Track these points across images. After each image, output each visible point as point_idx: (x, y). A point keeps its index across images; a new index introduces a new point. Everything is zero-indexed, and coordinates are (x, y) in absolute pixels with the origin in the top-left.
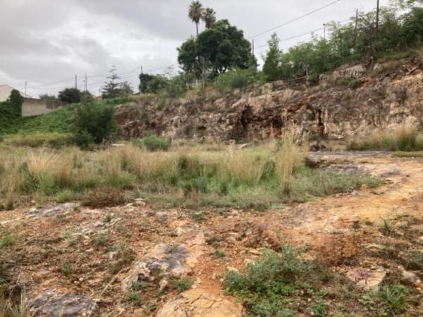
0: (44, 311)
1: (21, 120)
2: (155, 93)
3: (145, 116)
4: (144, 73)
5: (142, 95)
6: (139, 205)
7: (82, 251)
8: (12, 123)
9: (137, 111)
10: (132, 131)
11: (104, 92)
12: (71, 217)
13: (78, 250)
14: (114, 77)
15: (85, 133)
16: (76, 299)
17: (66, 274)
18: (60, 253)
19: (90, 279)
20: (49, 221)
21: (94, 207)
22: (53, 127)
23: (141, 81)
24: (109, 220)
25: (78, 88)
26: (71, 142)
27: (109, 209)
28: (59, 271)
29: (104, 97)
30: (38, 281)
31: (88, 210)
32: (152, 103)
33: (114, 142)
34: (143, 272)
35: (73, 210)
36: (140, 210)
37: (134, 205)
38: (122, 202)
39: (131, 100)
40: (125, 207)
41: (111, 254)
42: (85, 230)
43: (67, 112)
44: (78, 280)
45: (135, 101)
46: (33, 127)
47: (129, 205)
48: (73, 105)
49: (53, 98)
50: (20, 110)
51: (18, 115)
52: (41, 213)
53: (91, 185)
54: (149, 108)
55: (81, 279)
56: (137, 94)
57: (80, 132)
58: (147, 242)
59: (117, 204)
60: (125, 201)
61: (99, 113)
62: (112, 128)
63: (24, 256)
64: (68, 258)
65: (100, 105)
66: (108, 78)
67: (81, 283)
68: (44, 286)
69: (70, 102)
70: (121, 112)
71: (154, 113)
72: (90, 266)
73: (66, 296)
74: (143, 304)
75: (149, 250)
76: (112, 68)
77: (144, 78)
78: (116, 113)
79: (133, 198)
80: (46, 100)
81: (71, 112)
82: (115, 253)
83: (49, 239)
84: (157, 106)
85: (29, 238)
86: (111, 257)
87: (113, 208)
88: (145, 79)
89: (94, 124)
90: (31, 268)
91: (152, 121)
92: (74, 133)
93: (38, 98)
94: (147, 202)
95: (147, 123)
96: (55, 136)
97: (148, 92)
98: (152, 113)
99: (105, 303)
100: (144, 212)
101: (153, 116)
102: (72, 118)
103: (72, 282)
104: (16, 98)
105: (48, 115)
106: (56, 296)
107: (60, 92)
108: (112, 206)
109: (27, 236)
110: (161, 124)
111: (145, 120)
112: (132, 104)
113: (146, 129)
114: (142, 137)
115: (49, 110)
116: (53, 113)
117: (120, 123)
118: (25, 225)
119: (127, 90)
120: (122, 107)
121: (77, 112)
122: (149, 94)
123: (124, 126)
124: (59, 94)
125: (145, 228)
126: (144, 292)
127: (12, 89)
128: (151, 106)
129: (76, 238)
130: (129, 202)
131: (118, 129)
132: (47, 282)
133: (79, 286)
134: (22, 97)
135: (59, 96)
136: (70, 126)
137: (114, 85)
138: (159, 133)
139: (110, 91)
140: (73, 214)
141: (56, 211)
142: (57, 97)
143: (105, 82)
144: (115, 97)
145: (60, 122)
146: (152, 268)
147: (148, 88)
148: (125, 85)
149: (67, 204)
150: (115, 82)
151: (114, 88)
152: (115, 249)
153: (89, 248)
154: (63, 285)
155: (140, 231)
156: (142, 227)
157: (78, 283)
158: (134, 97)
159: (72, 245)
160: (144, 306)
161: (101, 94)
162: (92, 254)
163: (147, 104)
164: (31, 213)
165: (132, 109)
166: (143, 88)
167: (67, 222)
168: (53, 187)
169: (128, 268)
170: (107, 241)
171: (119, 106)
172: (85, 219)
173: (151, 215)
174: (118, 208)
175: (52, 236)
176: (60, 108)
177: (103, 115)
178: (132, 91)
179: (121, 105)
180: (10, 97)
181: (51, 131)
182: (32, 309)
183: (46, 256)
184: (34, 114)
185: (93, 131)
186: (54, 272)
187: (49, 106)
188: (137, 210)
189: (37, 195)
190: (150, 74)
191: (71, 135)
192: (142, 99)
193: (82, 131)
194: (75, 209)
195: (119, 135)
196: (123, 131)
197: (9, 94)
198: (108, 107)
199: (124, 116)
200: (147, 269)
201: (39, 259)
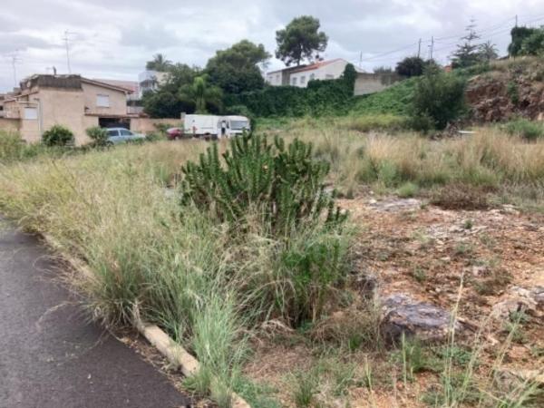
0: (399, 313)
1: (352, 100)
2: (534, 54)
3: (513, 90)
4: (520, 26)
5: (511, 59)
6: (511, 214)
7: (434, 258)
8: (343, 104)
9: (502, 83)
10: (490, 112)
11: (454, 60)
12: (418, 215)
13: (431, 256)
14: (472, 37)
15: (425, 115)
16: (434, 310)
17: (419, 280)
18: (409, 254)
19: (449, 292)
20: (391, 216)
21: (446, 208)
22: (387, 108)
23: (513, 39)
24: (469, 226)
25: (421, 56)
26: (407, 127)
27: (468, 213)
28: (410, 274)
29: (455, 66)
30: (387, 280)
31: (439, 211)
32: (528, 70)
33: (462, 129)
34: (526, 302)
35: (419, 208)
36: (512, 219)
37: (501, 213)
38: (483, 207)
39: (494, 68)
40: (489, 213)
41: (476, 270)
42: (438, 233)
43: (404, 88)
44: (434, 290)
45: (501, 69)
46: (365, 107)
47: (494, 211)
48: (413, 79)
49: (389, 71)
50: (353, 89)
51: (351, 94)
52: (382, 206)
53: (440, 181)
54: (522, 78)
55: (438, 290)
56: (505, 58)
57: (419, 114)
58: (528, 265)
59: (477, 208)
60: (487, 206)
61: (445, 89)
62: (460, 108)
63: (369, 250)
64: (419, 262)
65: (448, 78)
66: (462, 38)
67: (438, 294)
68: (395, 287)
69: (409, 75)
70: (476, 87)
71: (530, 85)
72: (448, 278)
73: (422, 303)
74: (526, 343)
75: (533, 275)
76: (470, 23)
77: (519, 33)
78: (470, 88)
79: (499, 203)
80: (382, 75)
81: (410, 88)
82: (482, 268)
83: (395, 237)
84: (535, 74)
85: (372, 232)
86: (476, 272)
87: (471, 212)
88: (519, 36)
89: (438, 103)
90: (378, 264)
91: (524, 98)
92: (411, 115)
93: (372, 72)
94: (522, 211)
95: (515, 101)
96: (389, 118)
97: (523, 54)
98: (526, 85)
99: (472, 326)
100: (520, 224)
101: (526, 89)
102: (410, 96)
103: (427, 290)
104: (351, 74)
105: (382, 93)
106: (409, 301)
107: (398, 63)
108: (469, 210)
109: (370, 229)
110: (537, 102)
111: (513, 95)
112: (494, 74)
113: (512, 110)
114: (504, 122)
115: (385, 87)
116: (388, 90)
117: (472, 101)
118: (366, 217)
119: (490, 53)
120: (479, 79)
121: (417, 88)
122: (524, 58)
123: (479, 106)
124: (397, 66)
125: (522, 245)
126: (527, 328)
127: (346, 64)
128: (526, 74)
129: (427, 241)
130: (493, 208)
131: (469, 110)
132: (398, 284)
133: (436, 297)
134: (356, 72)
135: (397, 68)
136: (407, 106)
137: (470, 48)
138: (533, 116)
139: (462, 57)
140: (420, 212)
141: (399, 207)
142: (393, 69)
143: (458, 46)
144: (469, 65)
145: (395, 101)
146: (539, 299)
147: (523, 48)
148: (487, 47)
149: (411, 201)
150: (472, 43)
151: (470, 53)
152: (481, 264)
153: (445, 256)
154: (417, 292)
155: (516, 248)
156: (518, 243)
157: (435, 293)
158: (498, 63)
159: (423, 248)
160: (528, 346)
161: (450, 63)
162: (449, 263)
163: (519, 72)
164: (371, 205)
165: (494, 81)
166: (514, 50)
167: (414, 221)
168: (394, 178)
169: (501, 291)
170: (468, 252)
171: (475, 78)
172: (435, 220)
173: (530, 229)
174: (478, 213)
175: (397, 234)
176: (397, 83)
177: (452, 91)
178: (496, 55)
179: (477, 77)
180: (345, 72)
181: (384, 112)
182: (385, 308)
183: (394, 255)
184: (366, 93)
185: (436, 113)
186: (404, 274)
187: (384, 82)
188: (508, 219)
189: (377, 185)
190: (528, 27)
191: (407, 117)
192: (510, 66)
193: (422, 114)
194: (423, 207)
195: (470, 117)
196: (477, 113)
197: (343, 69)
198: (460, 79)
199: (481, 92)
200: (532, 299)
201: (386, 256)
